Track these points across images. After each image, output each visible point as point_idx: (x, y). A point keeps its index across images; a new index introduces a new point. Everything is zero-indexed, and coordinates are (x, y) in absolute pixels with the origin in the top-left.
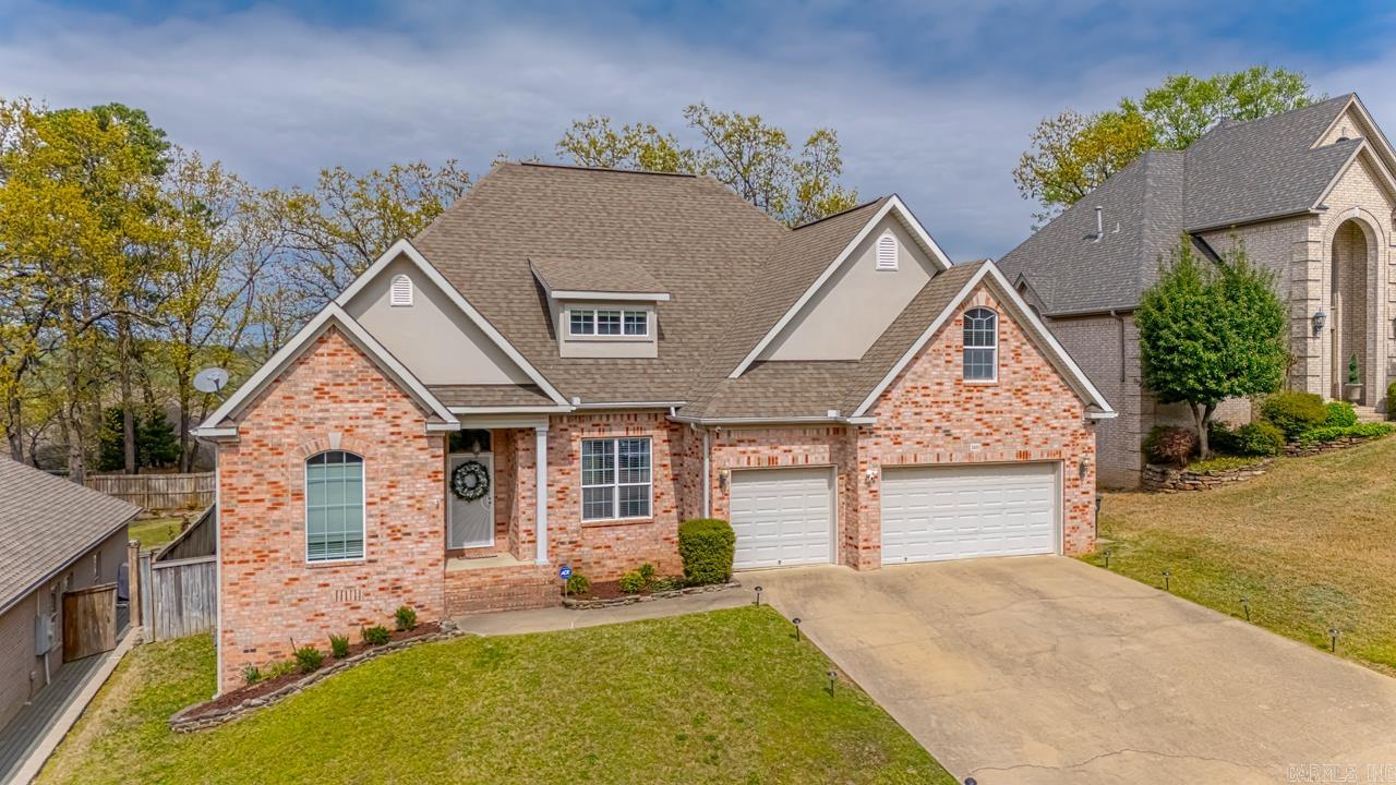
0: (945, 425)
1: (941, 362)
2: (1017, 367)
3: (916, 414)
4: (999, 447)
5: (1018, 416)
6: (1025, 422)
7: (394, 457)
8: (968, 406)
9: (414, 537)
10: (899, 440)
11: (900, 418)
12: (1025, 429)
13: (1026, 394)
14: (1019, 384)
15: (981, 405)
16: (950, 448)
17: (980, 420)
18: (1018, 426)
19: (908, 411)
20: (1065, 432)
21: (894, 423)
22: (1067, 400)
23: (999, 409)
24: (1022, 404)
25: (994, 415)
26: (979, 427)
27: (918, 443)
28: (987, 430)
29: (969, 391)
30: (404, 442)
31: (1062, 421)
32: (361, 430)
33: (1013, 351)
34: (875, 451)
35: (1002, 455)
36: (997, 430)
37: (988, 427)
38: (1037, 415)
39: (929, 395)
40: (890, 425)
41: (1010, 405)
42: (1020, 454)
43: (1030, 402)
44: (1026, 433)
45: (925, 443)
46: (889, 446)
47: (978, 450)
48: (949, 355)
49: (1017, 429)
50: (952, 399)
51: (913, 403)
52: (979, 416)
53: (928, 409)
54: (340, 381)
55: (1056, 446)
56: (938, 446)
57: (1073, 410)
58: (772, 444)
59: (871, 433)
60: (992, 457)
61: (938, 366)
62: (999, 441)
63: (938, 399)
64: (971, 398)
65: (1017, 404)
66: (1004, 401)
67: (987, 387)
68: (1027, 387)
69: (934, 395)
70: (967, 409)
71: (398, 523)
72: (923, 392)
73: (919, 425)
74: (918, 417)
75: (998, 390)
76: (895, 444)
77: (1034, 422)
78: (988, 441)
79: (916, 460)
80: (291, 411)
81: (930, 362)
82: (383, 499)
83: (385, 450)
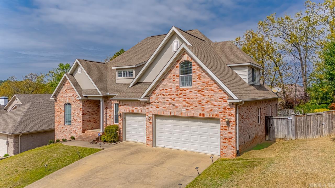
0: (173, 102)
1: (172, 81)
2: (199, 82)
3: (163, 98)
4: (192, 111)
5: (200, 100)
6: (202, 102)
7: (75, 105)
8: (180, 96)
9: (78, 122)
10: (158, 106)
11: (158, 99)
12: (202, 105)
13: (203, 92)
14: (200, 88)
15: (185, 96)
16: (175, 110)
17: (185, 101)
18: (200, 104)
19: (161, 97)
20: (220, 107)
21: (157, 101)
22: (222, 94)
23: (192, 97)
24: (201, 96)
25: (190, 99)
26: (185, 103)
27: (164, 108)
28: (188, 105)
29: (181, 91)
30: (76, 101)
31: (219, 103)
32: (71, 99)
33: (198, 76)
34: (151, 109)
35: (193, 114)
36: (192, 105)
37: (188, 104)
38: (208, 100)
39: (167, 92)
40: (155, 102)
41: (196, 96)
42: (200, 114)
43: (205, 95)
44: (203, 106)
45: (166, 108)
46: (155, 108)
47: (185, 112)
48: (174, 78)
49: (199, 105)
50: (175, 93)
51: (162, 94)
52: (185, 100)
53: (167, 97)
54: (68, 89)
55: (216, 113)
56: (170, 109)
57: (224, 98)
58: (132, 106)
59: (150, 104)
60: (190, 115)
61: (170, 82)
62: (192, 109)
63: (170, 93)
64: (182, 93)
65: (199, 95)
66: (194, 94)
67: (188, 89)
68: (203, 89)
69: (169, 92)
70: (180, 97)
71: (75, 118)
72: (165, 91)
73: (164, 102)
74: (164, 99)
75: (192, 90)
76: (157, 108)
77: (206, 103)
78: (188, 109)
79: (163, 113)
80: (63, 95)
81: (168, 81)
82: (74, 113)
83: (74, 103)
